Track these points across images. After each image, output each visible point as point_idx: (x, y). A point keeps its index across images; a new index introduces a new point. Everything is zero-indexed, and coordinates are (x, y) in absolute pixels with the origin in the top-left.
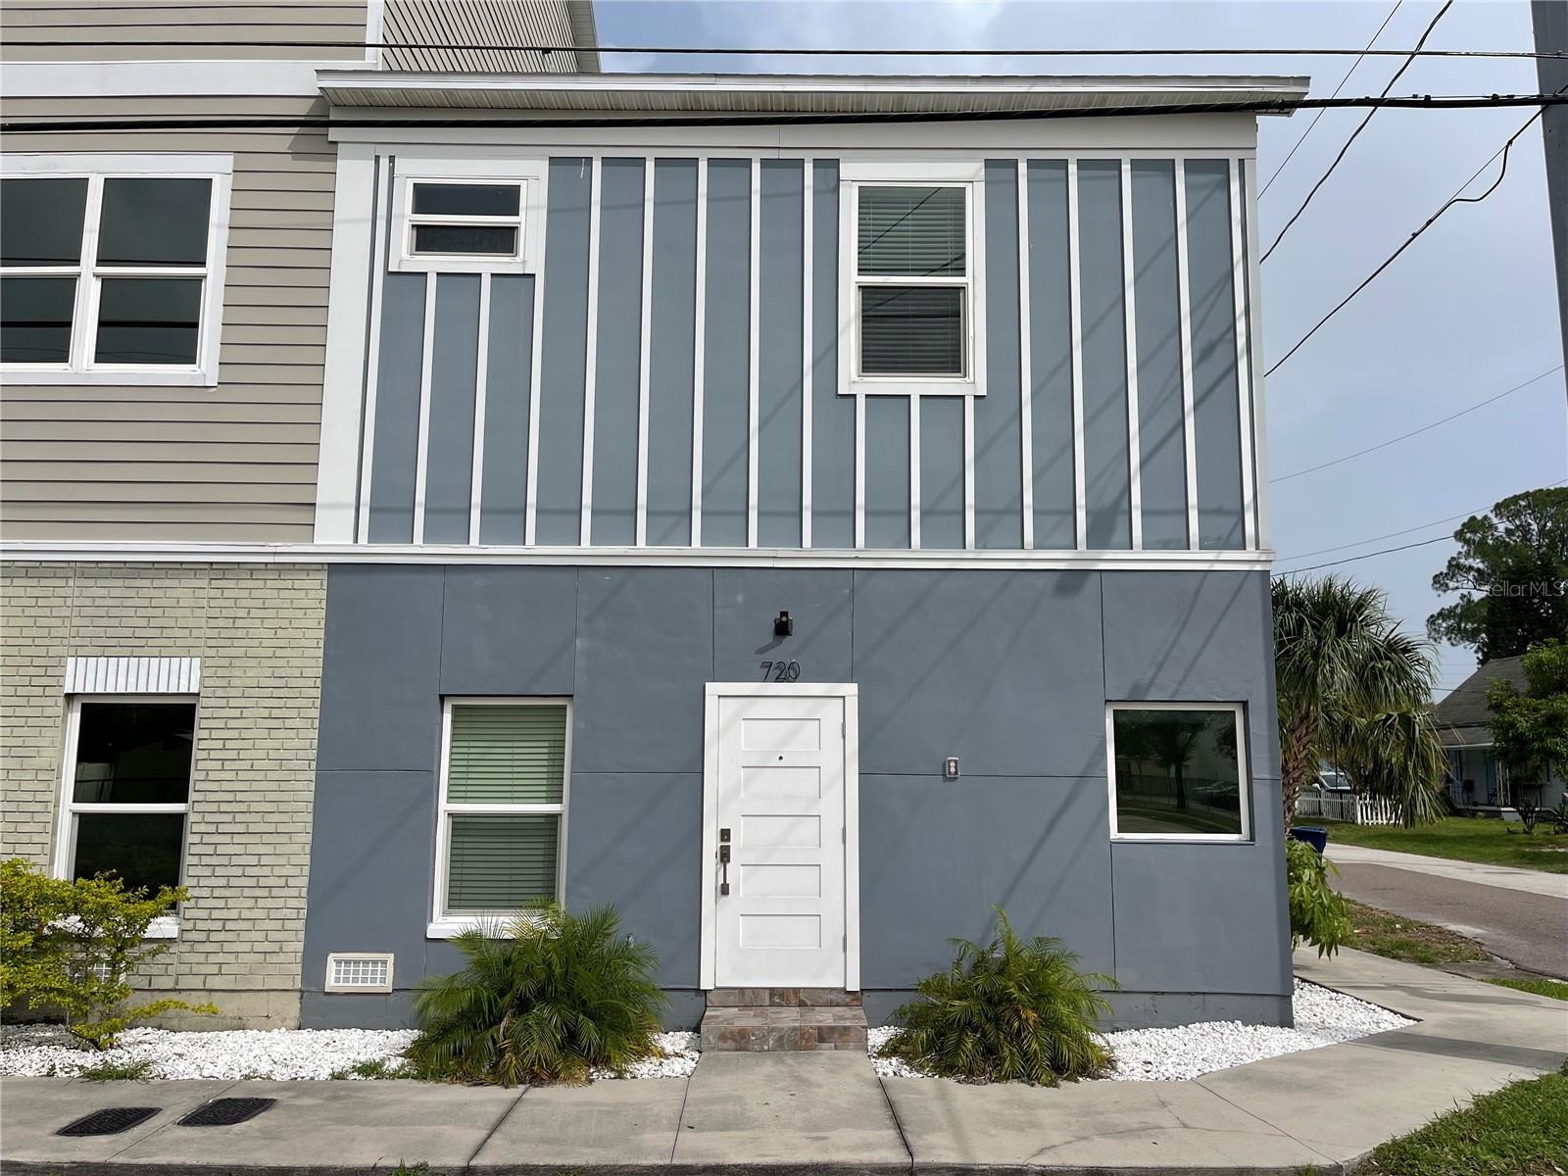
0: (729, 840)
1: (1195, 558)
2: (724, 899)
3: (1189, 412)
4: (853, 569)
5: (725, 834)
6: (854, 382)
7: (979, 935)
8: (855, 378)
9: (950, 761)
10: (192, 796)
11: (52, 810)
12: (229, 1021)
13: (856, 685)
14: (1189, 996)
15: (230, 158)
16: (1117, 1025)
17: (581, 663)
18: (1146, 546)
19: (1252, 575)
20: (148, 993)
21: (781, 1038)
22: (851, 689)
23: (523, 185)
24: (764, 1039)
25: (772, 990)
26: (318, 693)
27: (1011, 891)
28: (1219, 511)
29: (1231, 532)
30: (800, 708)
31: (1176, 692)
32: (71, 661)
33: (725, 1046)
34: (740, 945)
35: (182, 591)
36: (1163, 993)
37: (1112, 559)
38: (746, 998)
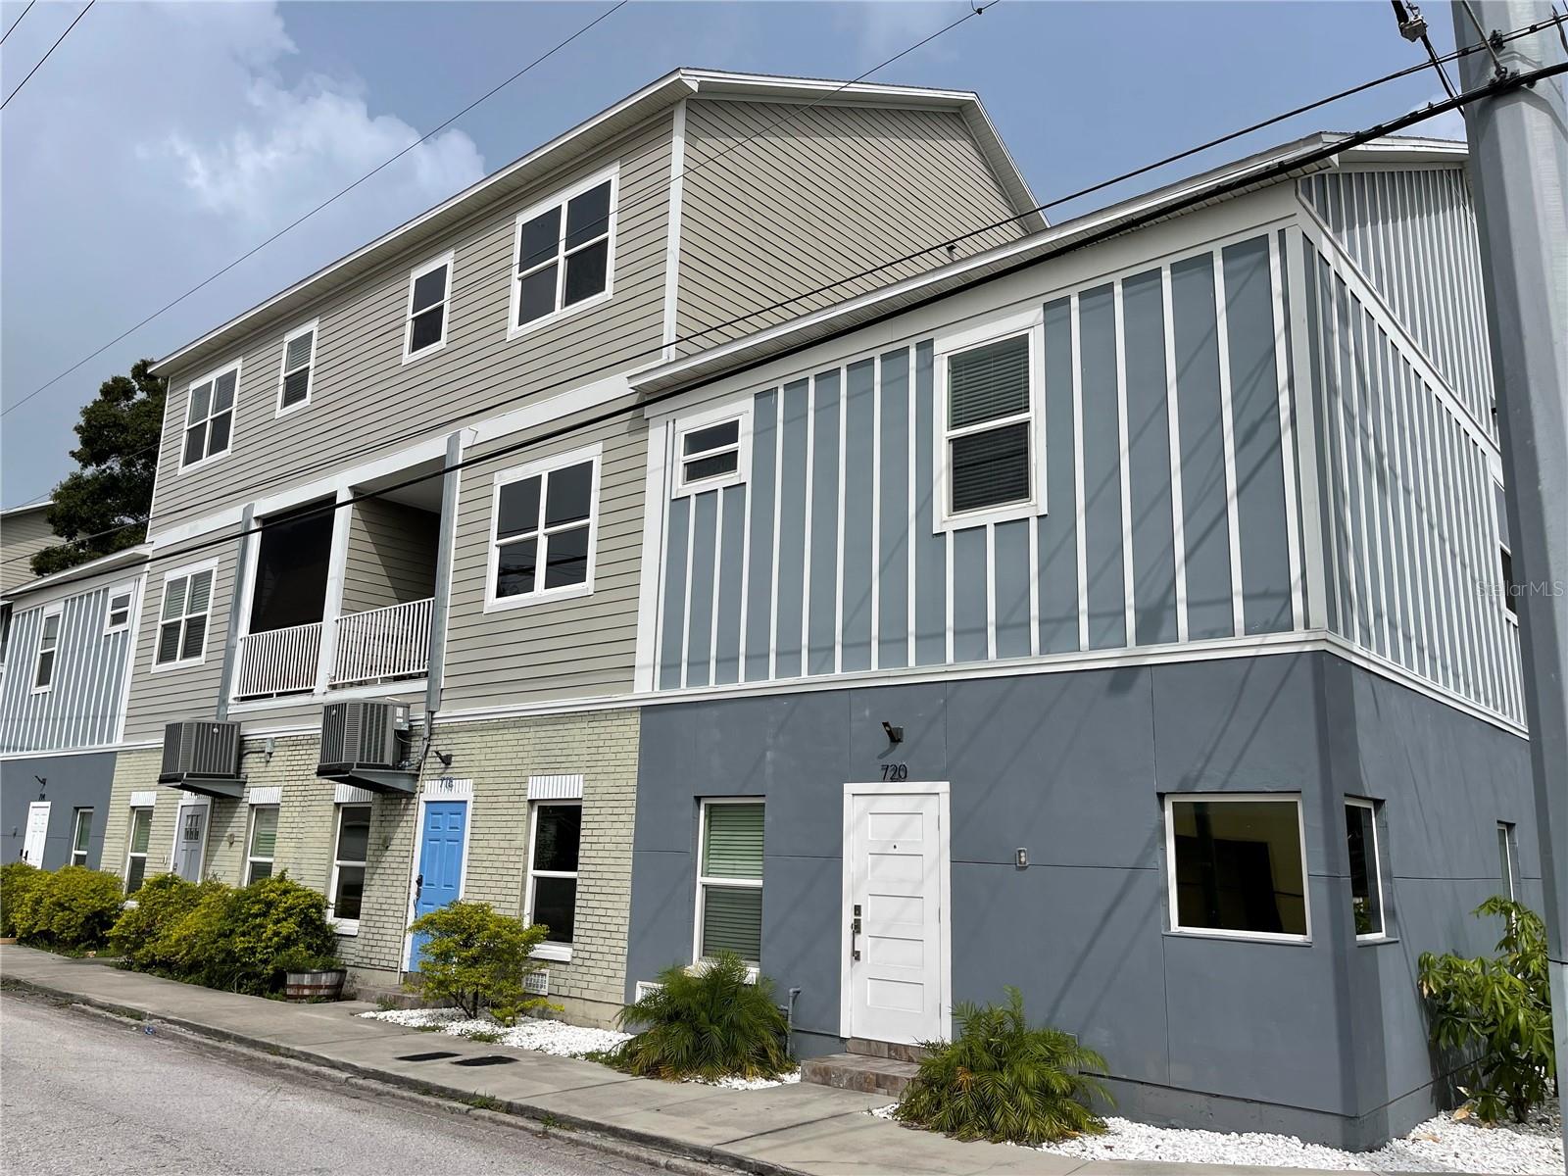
0: (859, 914)
1: (1241, 645)
2: (857, 963)
3: (1232, 498)
4: (946, 681)
5: (857, 910)
6: (945, 522)
7: (1047, 1016)
8: (946, 518)
9: (1020, 851)
10: (580, 867)
11: (521, 874)
12: (592, 1022)
13: (948, 783)
14: (1244, 1103)
15: (601, 444)
16: (1172, 1122)
17: (769, 770)
18: (1192, 637)
19: (1304, 656)
20: (558, 998)
21: (851, 1079)
22: (944, 787)
23: (740, 418)
24: (840, 1077)
25: (890, 1044)
26: (634, 796)
27: (1073, 976)
28: (1266, 595)
29: (1279, 615)
30: (909, 804)
31: (1225, 783)
32: (531, 778)
33: (816, 1079)
34: (869, 1003)
35: (577, 731)
36: (1218, 1096)
37: (1158, 654)
38: (871, 1048)
